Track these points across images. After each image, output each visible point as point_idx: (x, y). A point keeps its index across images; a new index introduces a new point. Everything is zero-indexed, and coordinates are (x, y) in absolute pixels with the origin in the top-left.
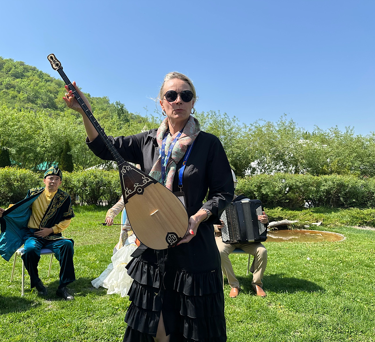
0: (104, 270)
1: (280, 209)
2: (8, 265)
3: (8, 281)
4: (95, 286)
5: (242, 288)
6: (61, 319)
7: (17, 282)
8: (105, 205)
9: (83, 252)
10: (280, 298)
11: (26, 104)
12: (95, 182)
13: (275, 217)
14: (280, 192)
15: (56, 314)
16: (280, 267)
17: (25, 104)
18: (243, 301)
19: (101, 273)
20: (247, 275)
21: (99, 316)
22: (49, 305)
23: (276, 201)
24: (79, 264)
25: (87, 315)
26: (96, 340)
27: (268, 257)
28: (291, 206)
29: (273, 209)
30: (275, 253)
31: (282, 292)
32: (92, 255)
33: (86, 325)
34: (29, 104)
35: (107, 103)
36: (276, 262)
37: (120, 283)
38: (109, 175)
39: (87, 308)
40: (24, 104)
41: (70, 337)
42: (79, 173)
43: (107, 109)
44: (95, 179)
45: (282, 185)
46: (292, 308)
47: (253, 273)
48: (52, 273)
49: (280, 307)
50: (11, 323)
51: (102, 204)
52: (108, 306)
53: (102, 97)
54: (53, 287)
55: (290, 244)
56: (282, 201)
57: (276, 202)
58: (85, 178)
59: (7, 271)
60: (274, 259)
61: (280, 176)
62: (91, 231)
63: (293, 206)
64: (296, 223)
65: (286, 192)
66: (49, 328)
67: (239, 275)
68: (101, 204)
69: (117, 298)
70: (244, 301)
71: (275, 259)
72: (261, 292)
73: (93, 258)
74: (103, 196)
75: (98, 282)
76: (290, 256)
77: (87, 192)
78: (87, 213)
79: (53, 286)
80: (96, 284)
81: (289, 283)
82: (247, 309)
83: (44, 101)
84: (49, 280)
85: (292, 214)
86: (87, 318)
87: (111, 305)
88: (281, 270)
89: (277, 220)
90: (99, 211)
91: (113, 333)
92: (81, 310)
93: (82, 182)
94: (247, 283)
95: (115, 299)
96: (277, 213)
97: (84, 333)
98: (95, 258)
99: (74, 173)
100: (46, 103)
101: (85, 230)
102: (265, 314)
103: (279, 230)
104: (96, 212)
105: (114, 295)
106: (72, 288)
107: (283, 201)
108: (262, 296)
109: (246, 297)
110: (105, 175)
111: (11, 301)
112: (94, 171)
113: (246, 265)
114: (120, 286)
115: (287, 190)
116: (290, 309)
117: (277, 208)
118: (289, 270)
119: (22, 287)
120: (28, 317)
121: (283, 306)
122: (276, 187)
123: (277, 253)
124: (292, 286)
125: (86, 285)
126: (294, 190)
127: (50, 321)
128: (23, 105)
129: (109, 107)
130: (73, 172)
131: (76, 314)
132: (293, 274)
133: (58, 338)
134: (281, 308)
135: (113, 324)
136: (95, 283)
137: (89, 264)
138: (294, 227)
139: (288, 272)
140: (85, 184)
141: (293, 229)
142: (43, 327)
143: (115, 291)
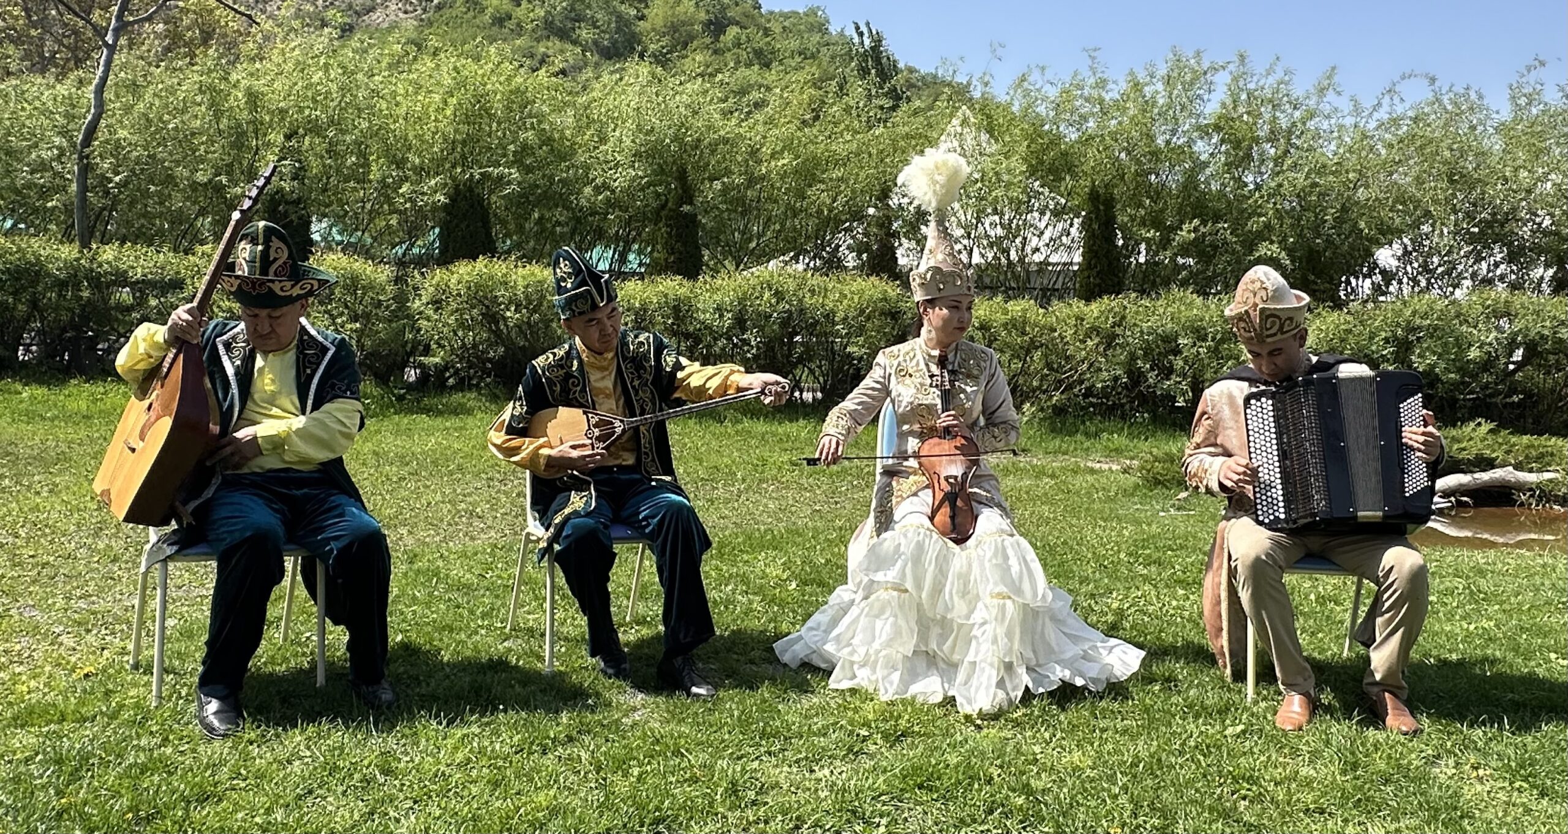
0: (817, 609)
1: (1486, 427)
2: (499, 577)
3: (499, 625)
4: (786, 658)
5: (1326, 698)
6: (677, 753)
7: (531, 632)
8: (810, 400)
9: (741, 551)
10: (1475, 742)
11: (541, 44)
12: (775, 315)
13: (1464, 455)
14: (1488, 364)
15: (659, 736)
16: (1480, 637)
17: (538, 42)
18: (1328, 743)
19: (804, 621)
20: (1345, 655)
21: (804, 754)
22: (634, 709)
23: (1470, 400)
24: (730, 587)
25: (762, 750)
26: (797, 827)
27: (1432, 598)
28: (1530, 421)
29: (1454, 426)
30: (1461, 587)
31: (1484, 723)
32: (774, 560)
33: (763, 780)
34: (550, 44)
35: (820, 31)
36: (1463, 618)
37: (878, 652)
38: (826, 290)
39: (761, 724)
40: (535, 43)
41: (710, 811)
42: (720, 282)
43: (819, 52)
44: (778, 303)
45: (1497, 339)
46: (1525, 780)
47: (1369, 646)
48: (641, 608)
49: (1475, 774)
50: (516, 753)
51: (801, 394)
52: (832, 724)
53: (801, 11)
54: (646, 654)
55: (1519, 556)
56: (1494, 400)
57: (1469, 404)
58: (741, 301)
59: (497, 597)
60: (1453, 608)
61: (1489, 302)
62: (765, 486)
63: (1536, 422)
64: (1551, 481)
65: (1511, 367)
66: (639, 780)
67: (1316, 654)
68: (797, 394)
69: (864, 702)
70: (1334, 743)
71: (1458, 607)
72: (1402, 718)
73: (774, 571)
74: (805, 366)
75: (797, 647)
76: (1520, 597)
77: (748, 351)
78: (747, 423)
79: (646, 650)
80: (790, 651)
81: (1512, 692)
82: (1344, 772)
83: (603, 32)
84: (633, 631)
85: (1533, 446)
86: (763, 758)
87: (843, 722)
88: (1483, 648)
89: (1472, 468)
90: (791, 421)
91: (854, 812)
92: (741, 732)
93: (730, 315)
94: (1344, 682)
95: (858, 703)
96: (1471, 443)
97: (754, 803)
98: (784, 571)
99: (705, 283)
100: (607, 36)
101: (744, 480)
102: (1415, 794)
103: (1477, 505)
104: (780, 423)
105: (853, 691)
106: (708, 663)
107: (1498, 399)
108: (1404, 729)
109: (1341, 731)
110: (812, 292)
111: (513, 687)
112: (772, 276)
113: (1342, 622)
114: (876, 662)
115: (1515, 359)
116: (1517, 785)
117: (1472, 425)
118: (1516, 650)
119: (547, 647)
120: (570, 739)
121: (1488, 772)
122: (1470, 345)
123: (1469, 587)
124: (1525, 706)
125: (755, 654)
126: (1546, 360)
127: (642, 758)
128: (532, 47)
129: (828, 44)
130: (700, 277)
131: (726, 743)
132: (1533, 663)
133: (669, 812)
134: (1480, 779)
135: (852, 782)
136: (786, 651)
137: (761, 587)
138: (1539, 496)
139: (1510, 656)
140: (740, 322)
141: (1537, 505)
142: (620, 773)
143: (856, 681)
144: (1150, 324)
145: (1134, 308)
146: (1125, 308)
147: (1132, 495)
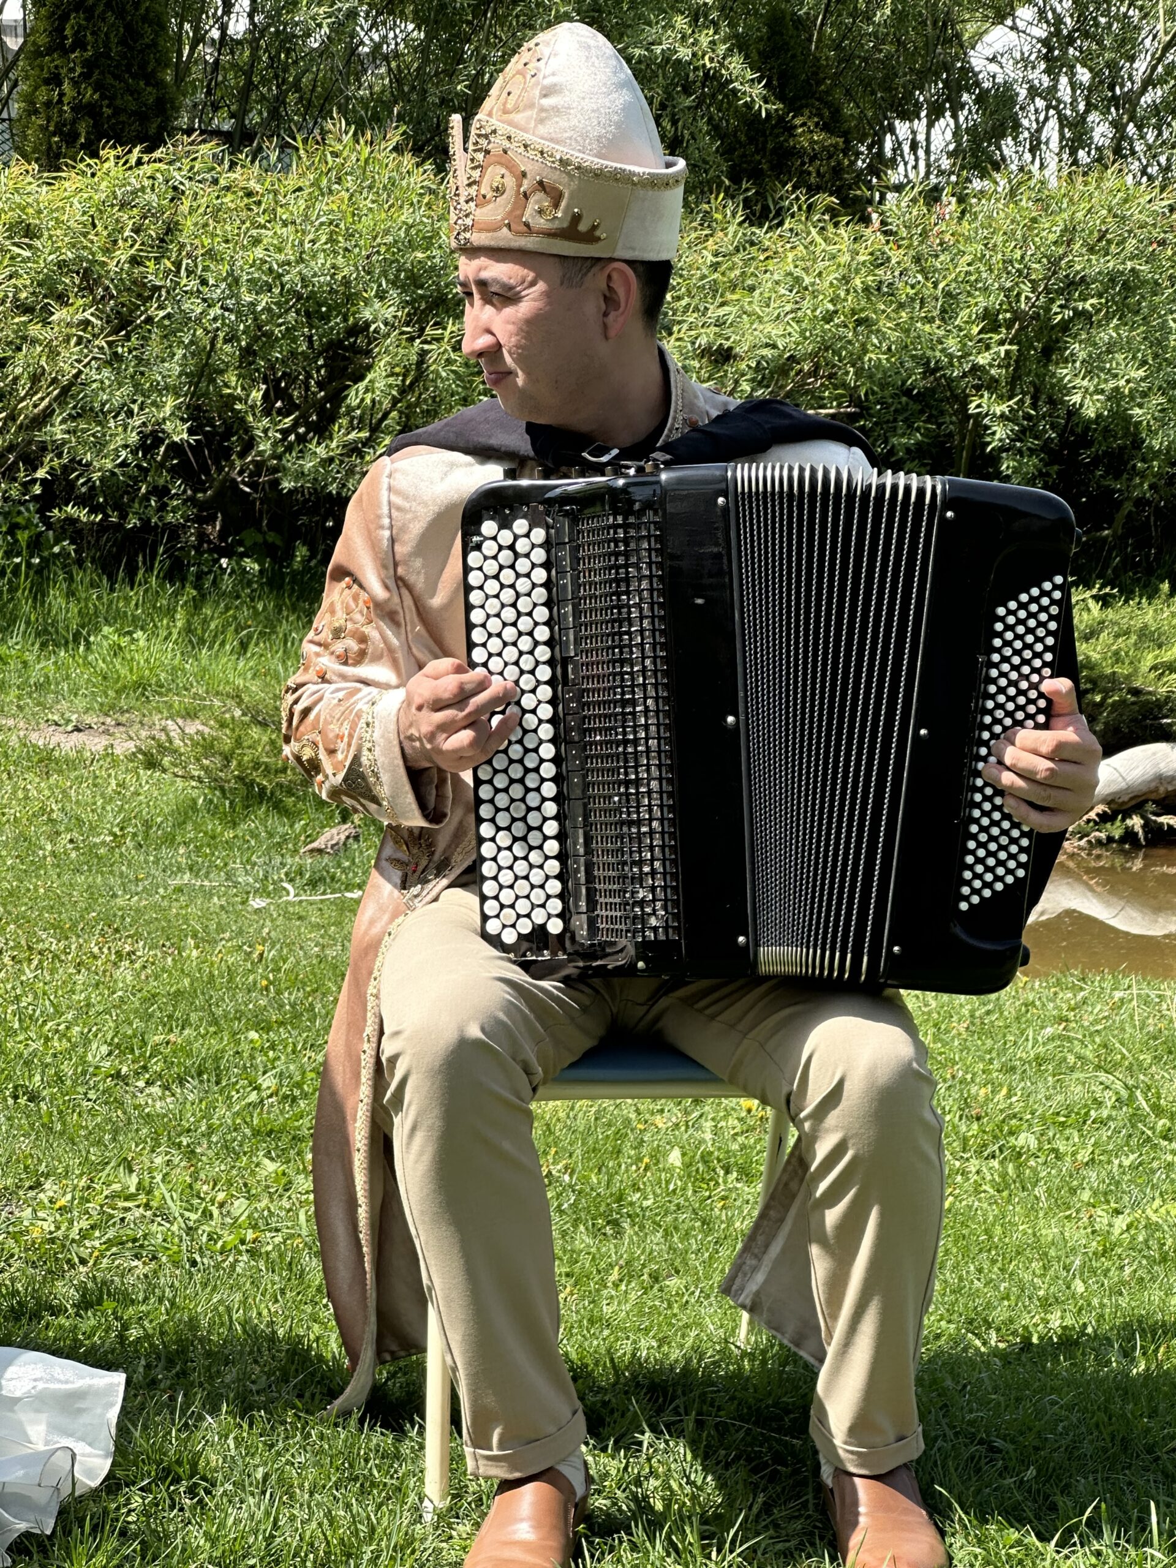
144: (259, 252)
145: (208, 196)
146: (177, 193)
147: (170, 840)
